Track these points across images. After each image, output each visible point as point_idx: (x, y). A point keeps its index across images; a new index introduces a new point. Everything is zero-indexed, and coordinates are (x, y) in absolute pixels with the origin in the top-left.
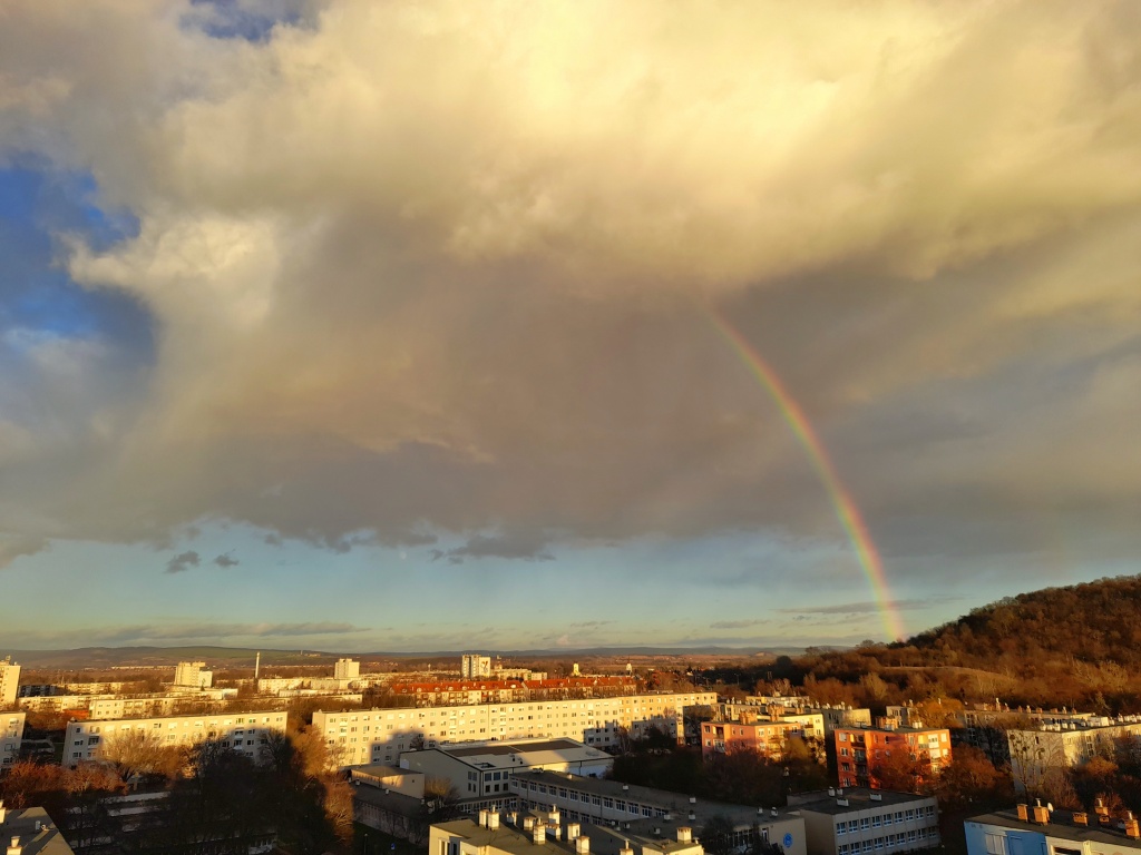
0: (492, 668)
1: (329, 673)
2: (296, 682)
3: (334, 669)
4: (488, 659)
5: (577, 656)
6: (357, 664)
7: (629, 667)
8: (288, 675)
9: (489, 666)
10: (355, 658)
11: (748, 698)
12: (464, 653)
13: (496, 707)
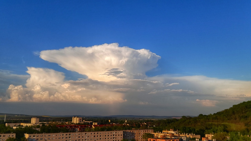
1: (29, 122)
2: (18, 124)
3: (31, 120)
4: (81, 118)
5: (110, 118)
6: (38, 119)
7: (126, 121)
8: (15, 122)
9: (81, 120)
11: (163, 131)
12: (73, 116)
13: (84, 133)
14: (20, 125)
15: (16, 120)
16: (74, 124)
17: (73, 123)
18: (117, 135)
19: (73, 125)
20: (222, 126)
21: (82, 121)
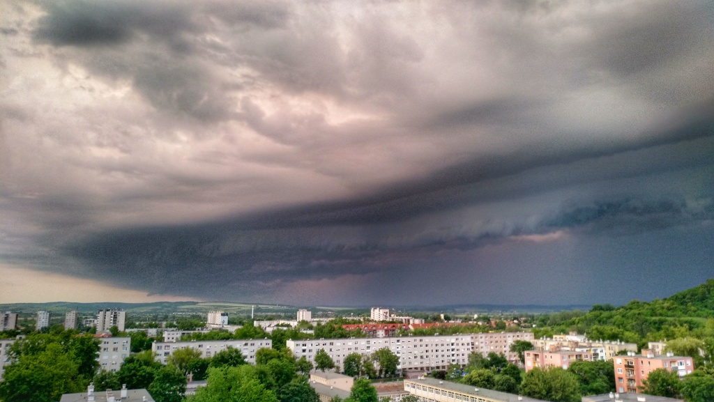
1: (294, 317)
2: (275, 323)
3: (296, 314)
4: (388, 311)
6: (310, 312)
8: (270, 319)
9: (388, 315)
10: (308, 309)
11: (554, 336)
13: (394, 340)
14: (278, 325)
15: (271, 316)
16: (376, 321)
17: (373, 320)
18: (460, 344)
19: (374, 323)
20: (685, 325)
21: (390, 316)
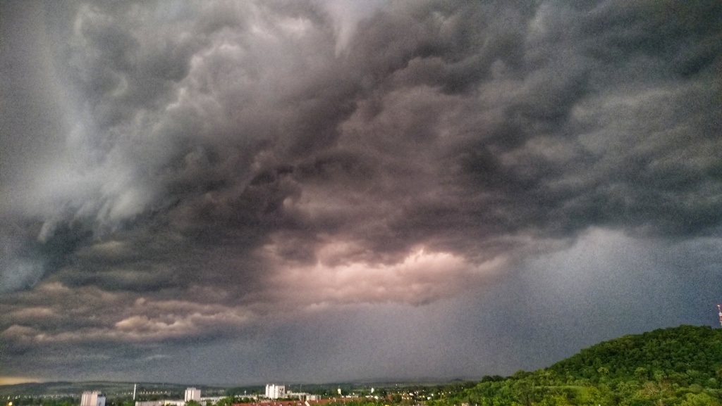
0: (286, 392)
1: (181, 397)
3: (184, 394)
5: (340, 384)
6: (199, 391)
7: (372, 391)
8: (155, 399)
10: (197, 387)
12: (268, 383)
15: (156, 395)
16: (270, 399)
17: (267, 398)
20: (564, 393)
